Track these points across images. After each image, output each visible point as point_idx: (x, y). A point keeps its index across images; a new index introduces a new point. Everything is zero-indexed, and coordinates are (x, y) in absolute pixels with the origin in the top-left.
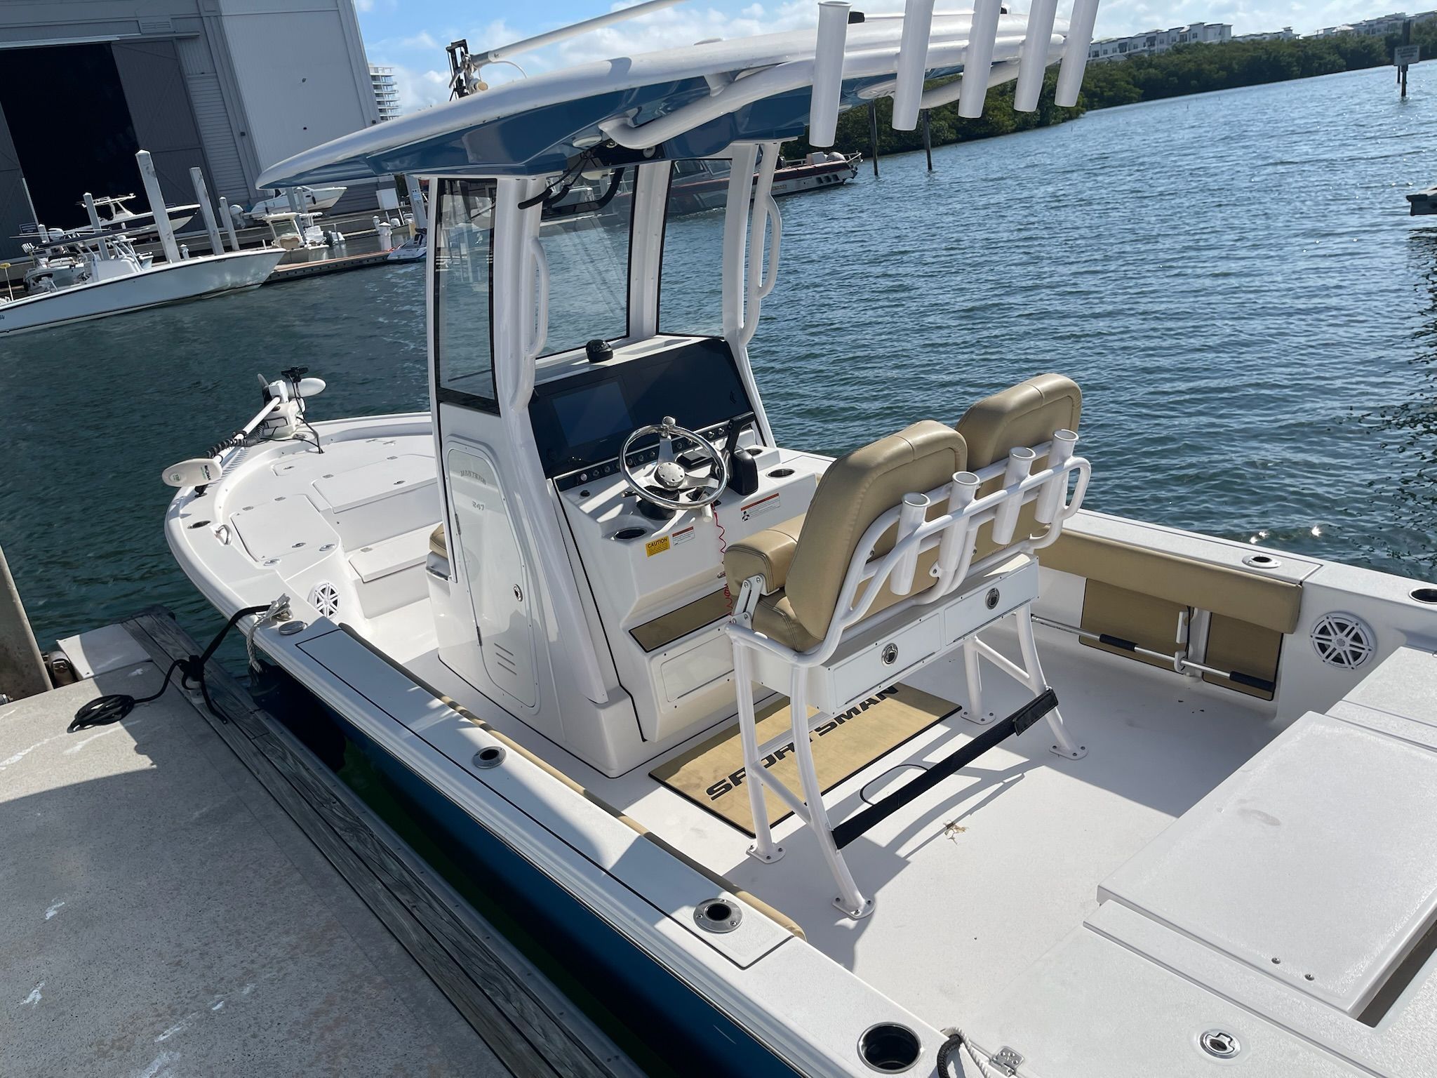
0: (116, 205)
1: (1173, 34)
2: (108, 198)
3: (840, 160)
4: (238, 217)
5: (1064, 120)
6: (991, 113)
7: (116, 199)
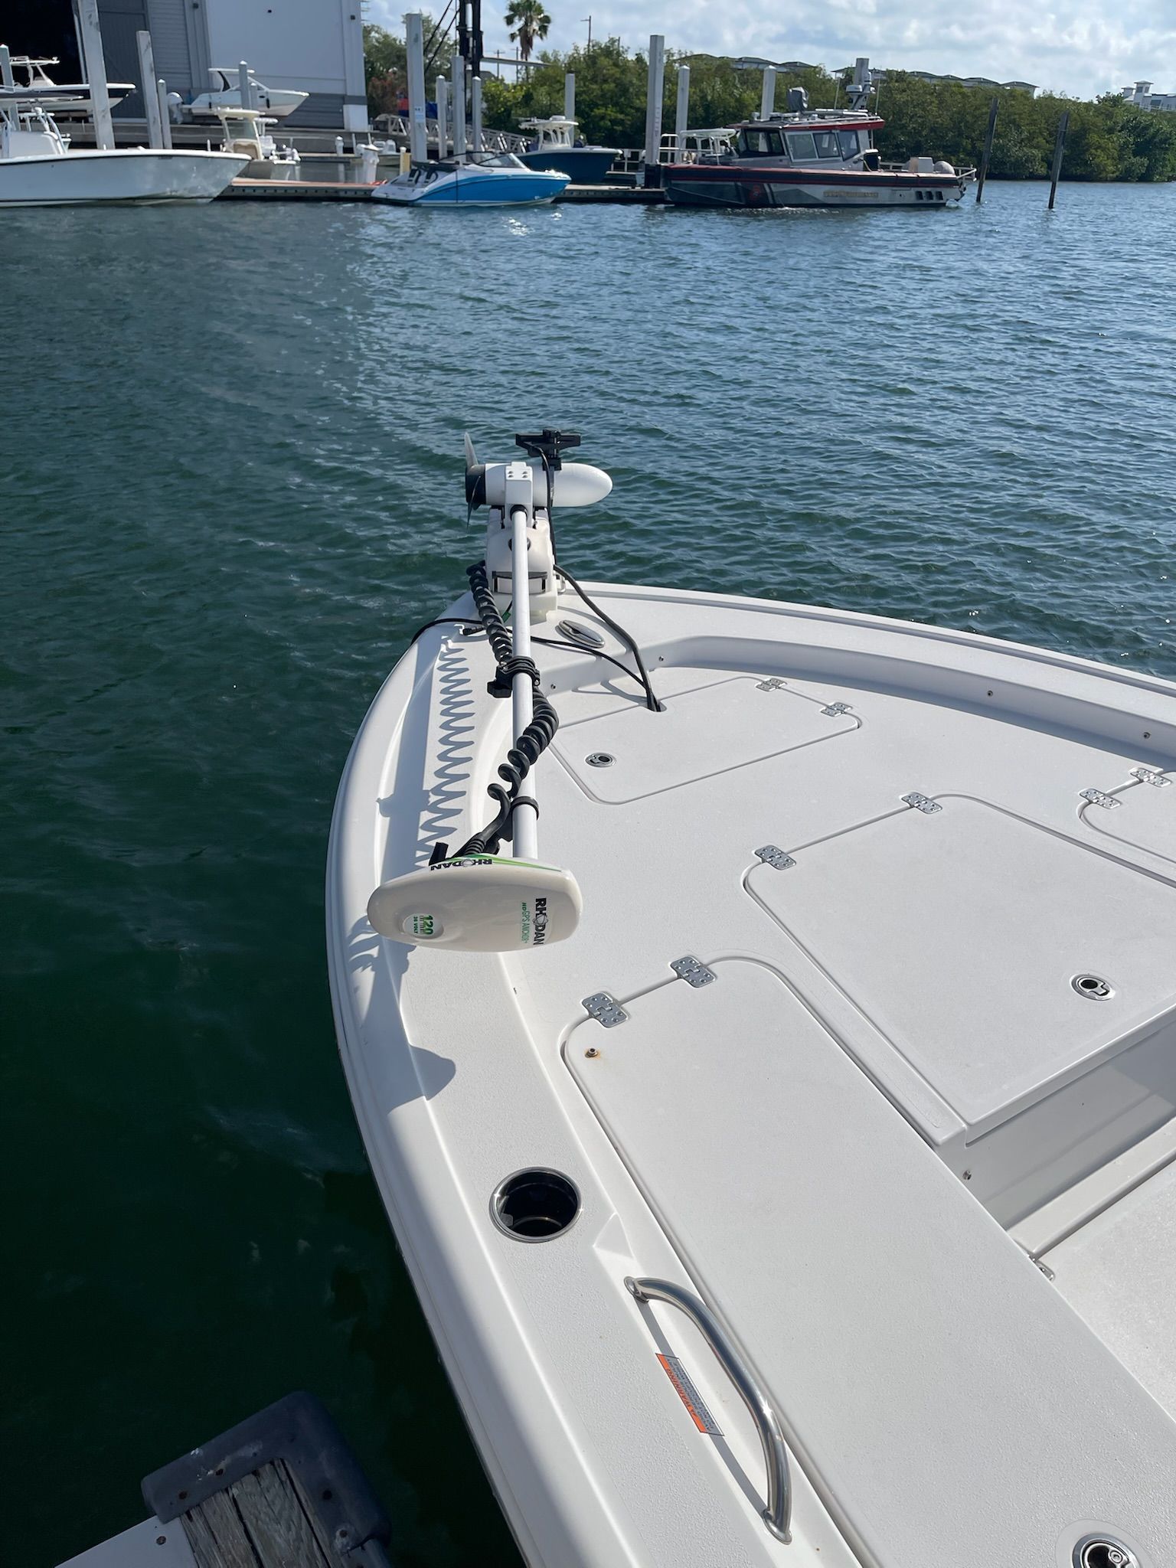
0: (35, 69)
2: (27, 58)
3: (948, 172)
4: (174, 109)
6: (1092, 151)
7: (36, 61)
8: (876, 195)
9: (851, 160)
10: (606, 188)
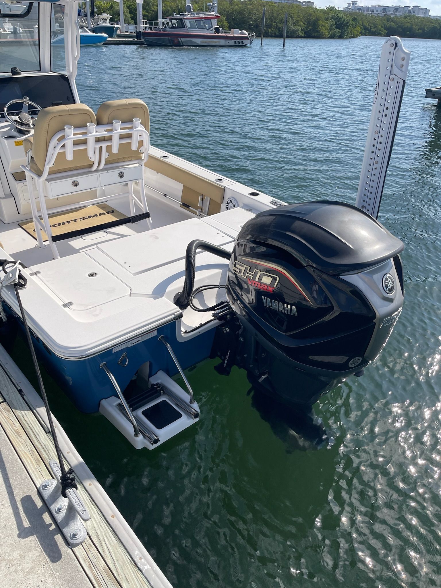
1: (406, 9)
3: (245, 34)
5: (350, 37)
6: (320, 27)
8: (219, 42)
9: (210, 30)
10: (124, 39)
